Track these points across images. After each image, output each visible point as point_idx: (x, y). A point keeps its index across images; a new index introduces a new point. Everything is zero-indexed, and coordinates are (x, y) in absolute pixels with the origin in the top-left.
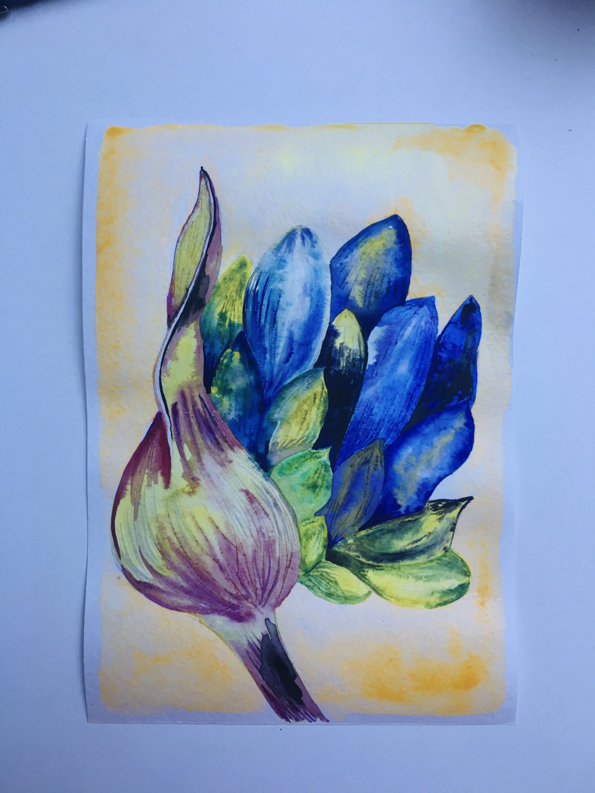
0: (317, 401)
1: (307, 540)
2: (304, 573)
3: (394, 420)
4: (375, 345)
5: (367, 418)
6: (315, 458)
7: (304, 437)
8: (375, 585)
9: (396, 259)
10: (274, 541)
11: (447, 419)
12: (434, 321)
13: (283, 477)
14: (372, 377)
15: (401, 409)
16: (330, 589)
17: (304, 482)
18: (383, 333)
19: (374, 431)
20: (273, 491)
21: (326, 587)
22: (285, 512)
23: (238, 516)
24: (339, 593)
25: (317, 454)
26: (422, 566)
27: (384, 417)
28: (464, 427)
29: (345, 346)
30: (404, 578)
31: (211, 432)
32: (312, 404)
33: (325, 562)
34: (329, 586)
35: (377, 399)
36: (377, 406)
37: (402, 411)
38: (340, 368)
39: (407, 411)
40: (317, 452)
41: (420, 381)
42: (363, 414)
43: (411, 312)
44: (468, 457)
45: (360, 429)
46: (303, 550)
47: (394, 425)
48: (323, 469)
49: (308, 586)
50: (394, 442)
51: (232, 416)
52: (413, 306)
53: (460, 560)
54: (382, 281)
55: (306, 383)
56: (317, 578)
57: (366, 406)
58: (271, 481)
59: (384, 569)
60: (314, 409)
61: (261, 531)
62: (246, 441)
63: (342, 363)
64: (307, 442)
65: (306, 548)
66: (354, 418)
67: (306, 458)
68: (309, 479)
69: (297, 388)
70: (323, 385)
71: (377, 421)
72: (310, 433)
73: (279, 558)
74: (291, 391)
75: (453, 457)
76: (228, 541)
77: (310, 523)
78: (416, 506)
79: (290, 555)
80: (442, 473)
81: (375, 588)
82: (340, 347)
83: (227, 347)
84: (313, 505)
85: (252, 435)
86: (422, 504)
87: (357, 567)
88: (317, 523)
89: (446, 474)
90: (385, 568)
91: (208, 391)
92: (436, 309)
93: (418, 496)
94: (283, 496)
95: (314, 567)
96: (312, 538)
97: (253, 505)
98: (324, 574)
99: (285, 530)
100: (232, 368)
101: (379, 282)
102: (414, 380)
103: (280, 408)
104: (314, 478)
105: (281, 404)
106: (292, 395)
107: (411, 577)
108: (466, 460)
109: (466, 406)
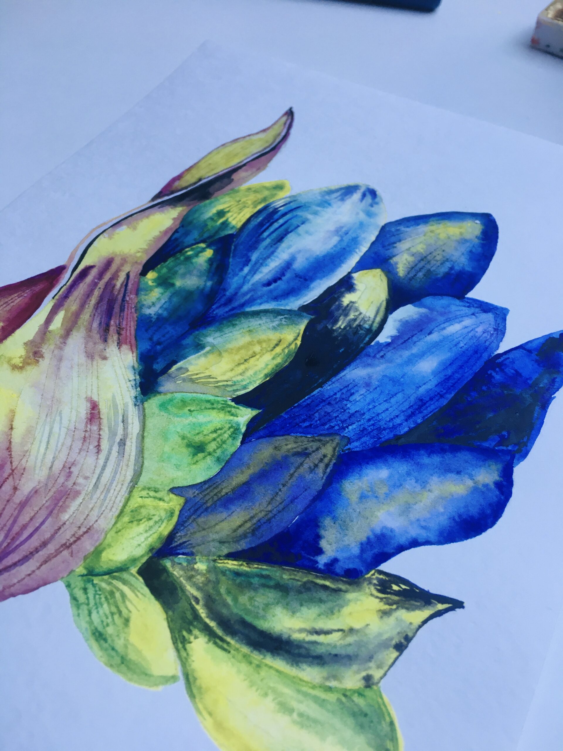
0: (278, 350)
1: (132, 522)
2: (85, 572)
3: (379, 421)
4: (397, 324)
5: (339, 401)
6: (227, 414)
7: (230, 381)
8: (193, 671)
9: (471, 251)
10: (78, 493)
11: (467, 462)
12: (497, 334)
13: (162, 413)
14: (374, 357)
15: (397, 413)
16: (108, 625)
17: (189, 435)
18: (416, 314)
19: (339, 422)
20: (133, 423)
21: (104, 619)
22: (129, 461)
23: (56, 429)
24: (119, 644)
25: (233, 410)
26: (304, 689)
27: (365, 410)
28: (492, 486)
29: (356, 307)
30: (257, 690)
31: (109, 314)
32: (269, 349)
33: (134, 576)
34: (110, 620)
35: (368, 385)
36: (362, 393)
37: (397, 416)
38: (334, 328)
39: (406, 420)
40: (234, 407)
41: (445, 391)
42: (335, 394)
43: (466, 310)
44: (481, 534)
45: (318, 410)
46: (112, 533)
47: (375, 427)
48: (229, 432)
49: (74, 599)
50: (362, 450)
51: (151, 311)
52: (473, 306)
53: (388, 719)
54: (442, 264)
55: (277, 323)
56: (100, 595)
57: (346, 387)
58: (141, 409)
59: (229, 652)
60: (268, 357)
61: (70, 468)
62: (146, 346)
63: (340, 323)
64: (229, 389)
65: (119, 533)
66: (318, 392)
67: (215, 406)
68: (198, 434)
69: (260, 322)
70: (298, 336)
71: (352, 411)
72: (242, 381)
73: (65, 524)
74: (249, 321)
75: (454, 519)
76: (11, 455)
77: (155, 498)
78: (351, 566)
79: (85, 530)
80: (423, 535)
81: (190, 677)
82: (348, 305)
83: (203, 241)
84: (180, 474)
85: (159, 343)
86: (362, 569)
87: (184, 618)
88: (166, 504)
89: (429, 539)
90: (232, 652)
91: (144, 273)
92: (505, 324)
93: (363, 550)
94: (143, 437)
95: (109, 572)
96: (141, 522)
97: (89, 426)
98: (118, 595)
99: (107, 487)
100: (192, 263)
101: (438, 264)
102: (436, 386)
103: (222, 334)
104: (207, 437)
105: (226, 330)
106: (249, 327)
107: (271, 697)
108: (475, 536)
109: (508, 458)
